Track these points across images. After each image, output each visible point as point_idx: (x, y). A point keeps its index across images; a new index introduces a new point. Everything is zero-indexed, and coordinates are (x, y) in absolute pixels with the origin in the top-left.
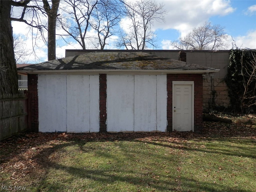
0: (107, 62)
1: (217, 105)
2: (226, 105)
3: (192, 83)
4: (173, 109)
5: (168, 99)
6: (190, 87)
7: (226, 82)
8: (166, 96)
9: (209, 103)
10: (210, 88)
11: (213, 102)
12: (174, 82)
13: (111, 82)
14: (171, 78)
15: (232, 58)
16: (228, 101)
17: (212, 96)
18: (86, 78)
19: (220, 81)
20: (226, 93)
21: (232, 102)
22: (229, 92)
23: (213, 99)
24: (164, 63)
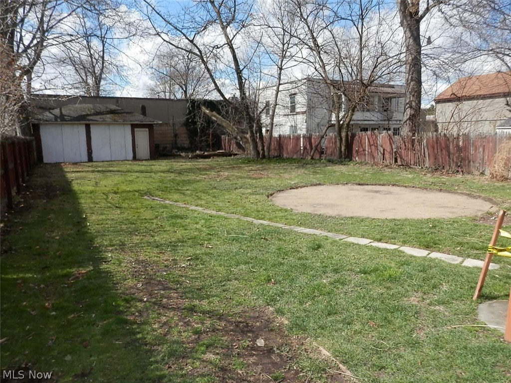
0: (88, 115)
1: (179, 145)
2: (186, 146)
3: (147, 129)
4: (136, 146)
5: (132, 140)
6: (146, 132)
7: (185, 126)
8: (131, 138)
9: (172, 144)
10: (172, 131)
11: (176, 143)
12: (136, 129)
13: (94, 130)
14: (134, 126)
15: (189, 106)
16: (188, 142)
17: (174, 138)
18: (75, 127)
19: (180, 125)
20: (186, 135)
21: (191, 143)
22: (188, 135)
23: (176, 141)
24: (128, 117)
